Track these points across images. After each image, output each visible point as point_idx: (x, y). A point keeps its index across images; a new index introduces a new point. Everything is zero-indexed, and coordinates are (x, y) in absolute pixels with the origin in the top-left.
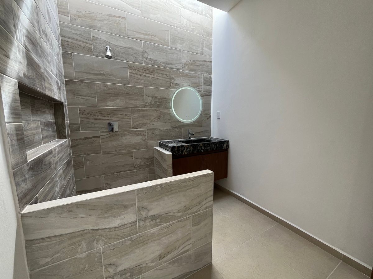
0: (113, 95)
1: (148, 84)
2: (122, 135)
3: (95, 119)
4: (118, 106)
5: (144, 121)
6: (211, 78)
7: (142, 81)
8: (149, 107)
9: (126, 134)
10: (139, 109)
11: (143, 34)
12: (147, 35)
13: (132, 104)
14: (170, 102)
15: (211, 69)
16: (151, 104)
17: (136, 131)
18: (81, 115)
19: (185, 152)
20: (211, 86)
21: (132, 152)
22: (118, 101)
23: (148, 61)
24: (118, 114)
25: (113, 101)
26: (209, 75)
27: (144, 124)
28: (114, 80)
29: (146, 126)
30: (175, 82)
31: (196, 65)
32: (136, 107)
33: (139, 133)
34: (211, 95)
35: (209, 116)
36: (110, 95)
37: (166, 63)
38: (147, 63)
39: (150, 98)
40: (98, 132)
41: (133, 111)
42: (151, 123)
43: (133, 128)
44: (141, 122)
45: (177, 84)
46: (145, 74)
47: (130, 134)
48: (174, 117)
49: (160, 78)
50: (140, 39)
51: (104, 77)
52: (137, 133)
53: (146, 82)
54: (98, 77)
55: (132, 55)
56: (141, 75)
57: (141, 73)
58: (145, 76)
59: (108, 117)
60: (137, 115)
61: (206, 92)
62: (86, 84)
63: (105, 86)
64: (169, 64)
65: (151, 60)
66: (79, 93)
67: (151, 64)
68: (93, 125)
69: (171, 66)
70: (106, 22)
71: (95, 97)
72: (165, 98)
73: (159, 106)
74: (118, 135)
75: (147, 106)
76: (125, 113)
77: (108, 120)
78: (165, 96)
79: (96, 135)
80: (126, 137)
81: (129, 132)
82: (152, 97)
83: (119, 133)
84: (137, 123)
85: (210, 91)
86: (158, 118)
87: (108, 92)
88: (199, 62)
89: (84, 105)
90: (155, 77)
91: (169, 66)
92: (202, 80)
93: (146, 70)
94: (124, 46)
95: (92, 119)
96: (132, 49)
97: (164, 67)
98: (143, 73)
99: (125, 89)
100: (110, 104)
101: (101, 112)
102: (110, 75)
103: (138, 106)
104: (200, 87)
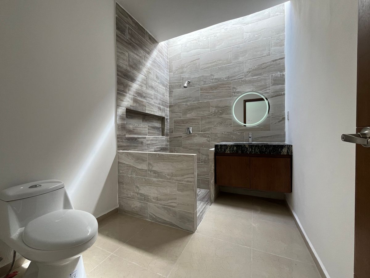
0: (190, 110)
1: (213, 98)
2: (194, 136)
3: (180, 126)
4: (193, 116)
5: (209, 126)
6: (284, 75)
7: (209, 97)
8: (213, 115)
9: (196, 136)
10: (206, 118)
11: (210, 63)
12: (213, 62)
13: (201, 114)
14: (231, 109)
15: (284, 65)
16: (215, 113)
17: (203, 134)
18: (174, 124)
19: (227, 151)
20: (284, 84)
21: (200, 149)
22: (193, 113)
23: (213, 81)
24: (192, 122)
25: (190, 113)
26: (281, 73)
27: (209, 128)
28: (191, 100)
29: (211, 130)
30: (237, 91)
31: (261, 69)
32: (205, 116)
33: (205, 135)
34: (284, 94)
35: (281, 118)
36: (189, 110)
37: (229, 77)
38: (213, 83)
39: (215, 108)
40: (181, 134)
41: (202, 119)
42: (214, 128)
43: (201, 131)
44: (207, 127)
45: (238, 92)
46: (211, 91)
47: (199, 136)
48: (235, 122)
49: (223, 91)
50: (208, 68)
51: (186, 100)
52: (204, 135)
53: (211, 97)
54: (183, 100)
55: (202, 81)
56: (208, 93)
57: (208, 92)
58: (211, 92)
59: (187, 124)
60: (204, 122)
61: (276, 92)
62: (177, 106)
63: (186, 105)
64: (231, 77)
65: (216, 79)
66: (174, 111)
67: (216, 82)
68: (179, 129)
69: (233, 78)
70: (189, 67)
71: (181, 113)
72: (227, 106)
73: (221, 114)
74: (192, 136)
75: (212, 114)
76: (197, 121)
77: (187, 125)
78: (227, 105)
79: (180, 136)
80: (197, 138)
81: (198, 134)
82: (216, 107)
83: (192, 135)
84: (204, 128)
85: (283, 90)
86: (221, 123)
87: (187, 108)
88: (265, 65)
89: (176, 118)
90: (219, 91)
91: (231, 79)
92: (269, 81)
93: (211, 88)
94: (198, 76)
95: (179, 126)
96: (203, 76)
97: (227, 81)
98: (210, 90)
99: (197, 105)
100: (189, 116)
101: (183, 121)
102: (189, 97)
103: (205, 115)
104: (268, 89)
